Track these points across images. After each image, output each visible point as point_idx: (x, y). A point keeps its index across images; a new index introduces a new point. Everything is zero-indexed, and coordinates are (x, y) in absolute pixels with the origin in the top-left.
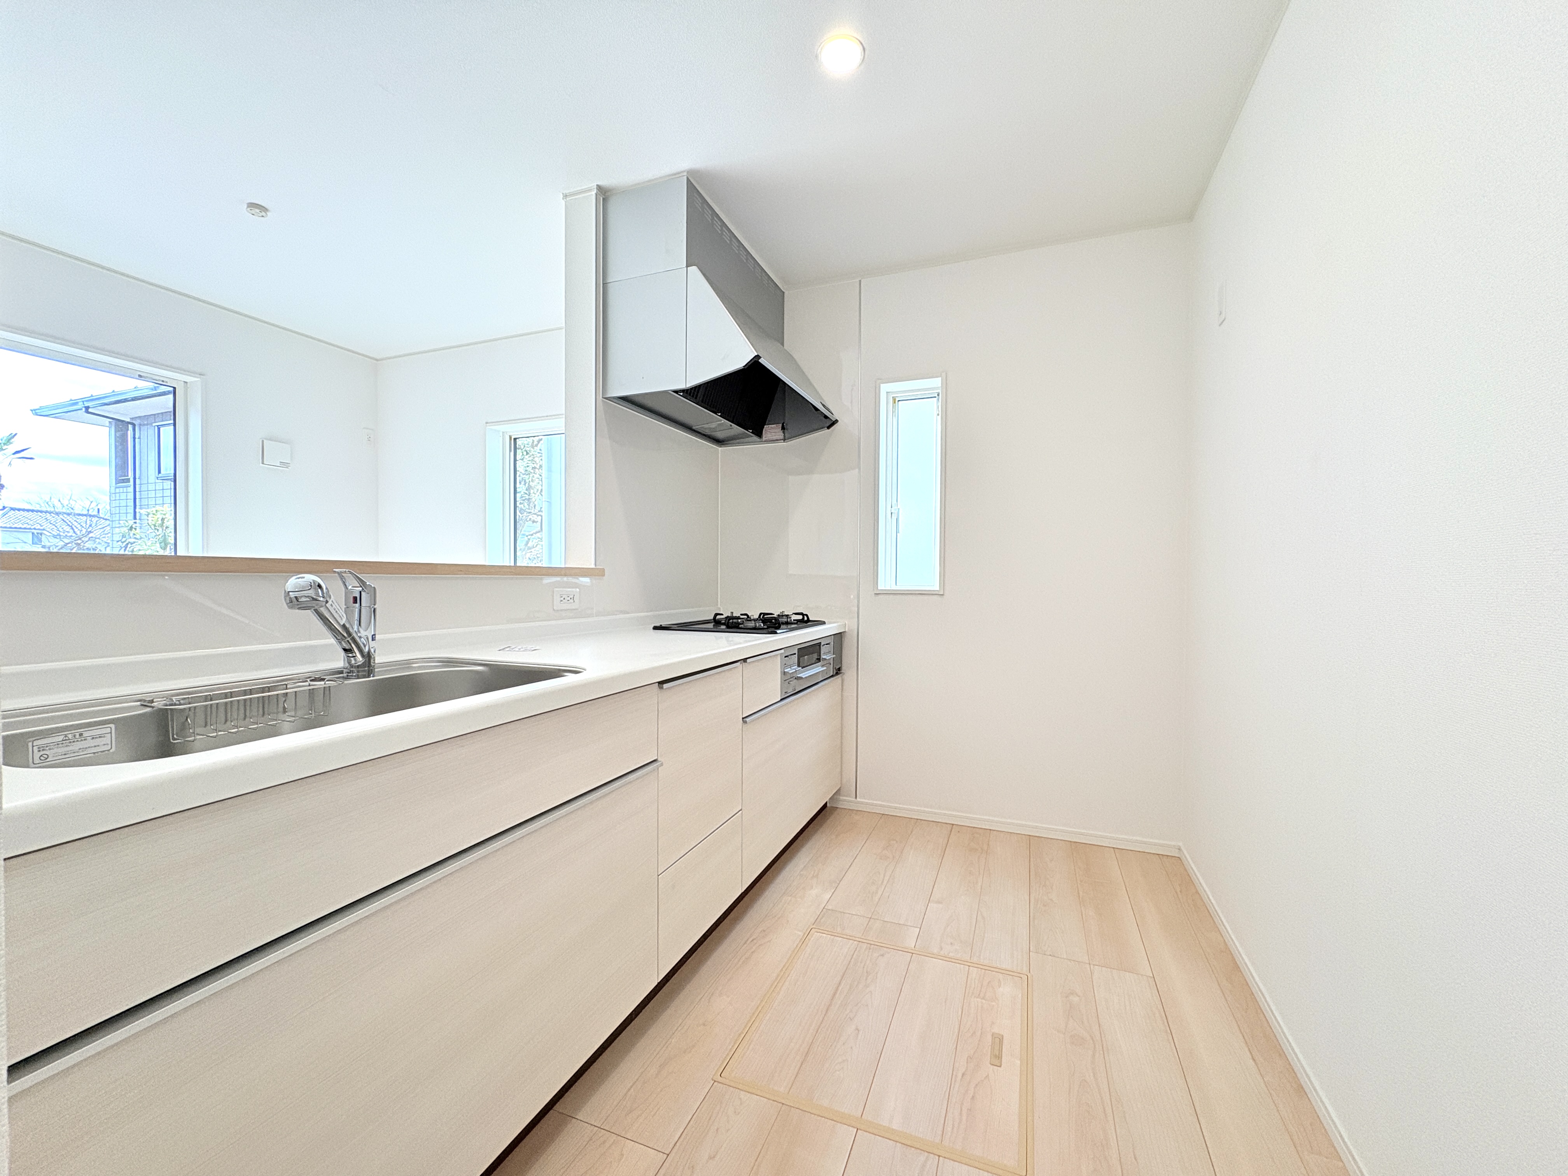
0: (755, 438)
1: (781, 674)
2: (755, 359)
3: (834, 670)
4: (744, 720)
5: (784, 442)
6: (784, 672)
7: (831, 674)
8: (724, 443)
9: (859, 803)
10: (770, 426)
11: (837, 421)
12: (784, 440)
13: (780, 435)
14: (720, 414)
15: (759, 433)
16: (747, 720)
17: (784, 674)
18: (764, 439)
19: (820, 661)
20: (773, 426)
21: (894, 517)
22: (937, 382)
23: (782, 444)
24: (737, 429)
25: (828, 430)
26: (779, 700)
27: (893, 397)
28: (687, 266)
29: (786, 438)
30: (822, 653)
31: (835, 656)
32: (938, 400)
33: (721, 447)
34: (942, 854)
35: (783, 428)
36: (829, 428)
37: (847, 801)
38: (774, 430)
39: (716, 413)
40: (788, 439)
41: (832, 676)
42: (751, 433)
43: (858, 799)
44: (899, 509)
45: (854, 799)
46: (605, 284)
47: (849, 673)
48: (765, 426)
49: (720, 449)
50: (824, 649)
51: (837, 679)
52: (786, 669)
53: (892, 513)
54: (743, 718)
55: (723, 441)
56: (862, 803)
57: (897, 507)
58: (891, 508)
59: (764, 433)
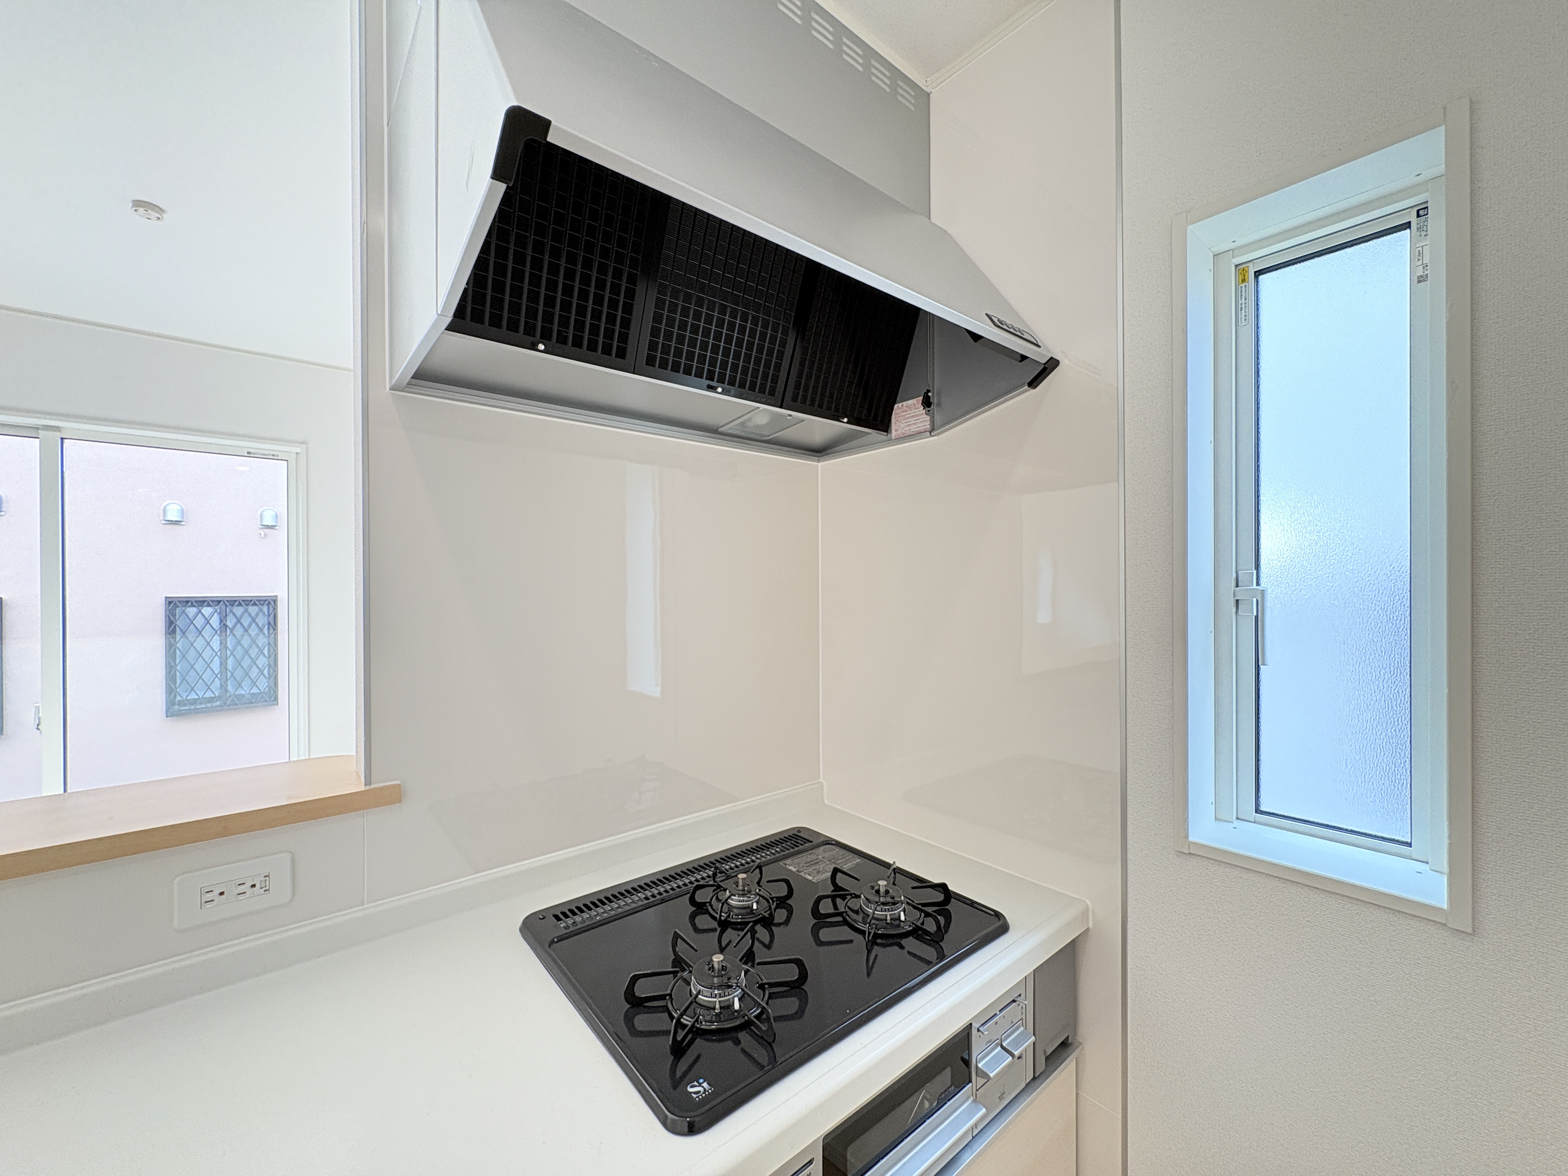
0: (874, 435)
5: (933, 435)
8: (826, 452)
10: (905, 403)
11: (1052, 364)
12: (931, 430)
13: (922, 421)
15: (883, 423)
18: (894, 434)
20: (909, 402)
22: (1423, 156)
23: (928, 440)
25: (1033, 392)
27: (1238, 265)
29: (934, 427)
33: (819, 461)
35: (927, 403)
36: (1033, 383)
38: (911, 413)
40: (938, 428)
42: (870, 428)
44: (1263, 591)
48: (896, 406)
49: (820, 464)
53: (1237, 605)
57: (1258, 584)
58: (1237, 586)
59: (893, 421)
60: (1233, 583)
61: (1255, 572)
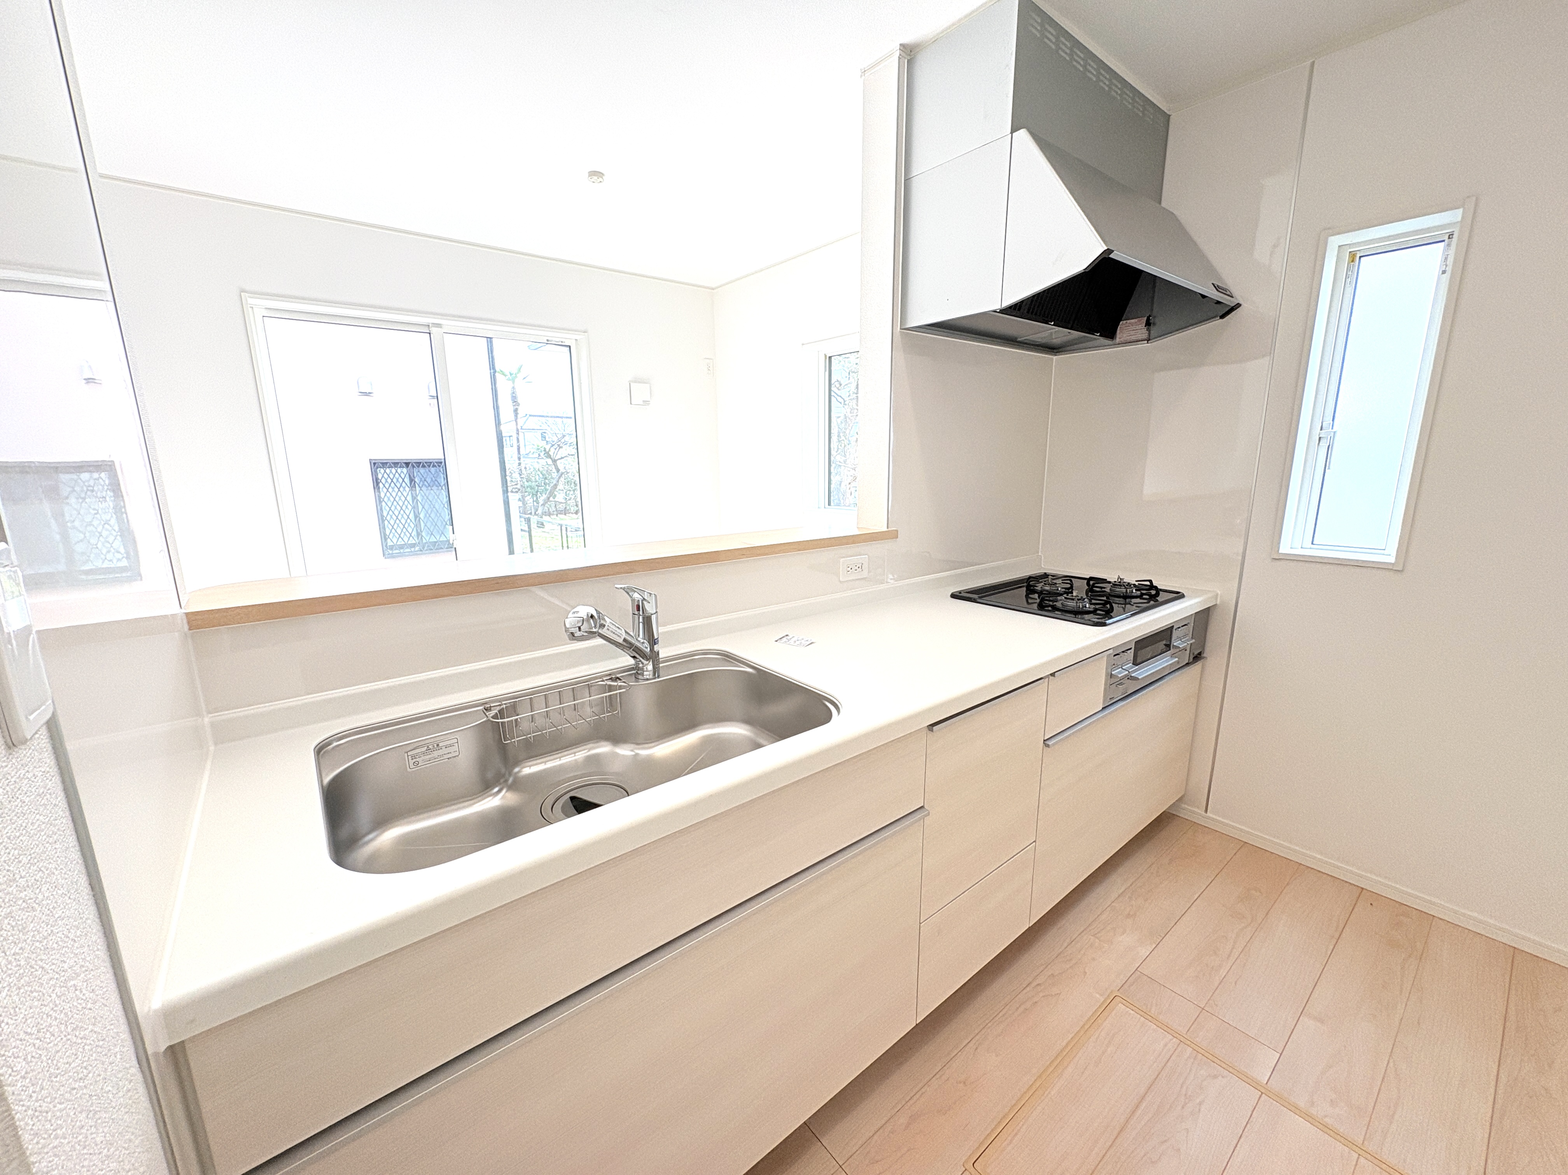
0: (1103, 341)
1: (1106, 676)
2: (1104, 256)
3: (1191, 655)
4: (1047, 742)
5: (1148, 343)
6: (1111, 674)
7: (1187, 662)
8: (1060, 350)
9: (1209, 818)
10: (1128, 321)
11: (1238, 305)
12: (1148, 340)
13: (1143, 333)
14: (1053, 323)
15: (1109, 333)
16: (1050, 743)
17: (1111, 677)
18: (1118, 340)
19: (1170, 650)
20: (1133, 321)
21: (1324, 445)
22: (1454, 216)
23: (1145, 345)
24: (1076, 334)
25: (1221, 320)
26: (1101, 708)
27: (1350, 252)
28: (1012, 133)
29: (1151, 338)
30: (1173, 639)
31: (1194, 640)
32: (1449, 245)
33: (1056, 355)
34: (1337, 936)
35: (1148, 324)
36: (1222, 317)
37: (1192, 812)
38: (1133, 328)
39: (1047, 323)
40: (1154, 339)
41: (1188, 664)
42: (1099, 336)
43: (1209, 814)
44: (1335, 433)
45: (1203, 813)
46: (908, 180)
47: (1214, 660)
48: (1121, 323)
49: (1055, 358)
50: (1175, 634)
51: (1197, 666)
52: (1114, 671)
53: (1320, 438)
54: (1044, 740)
55: (1060, 348)
56: (1213, 820)
57: (1332, 429)
58: (1321, 430)
59: (1118, 331)
60: (1320, 428)
61: (1332, 422)
